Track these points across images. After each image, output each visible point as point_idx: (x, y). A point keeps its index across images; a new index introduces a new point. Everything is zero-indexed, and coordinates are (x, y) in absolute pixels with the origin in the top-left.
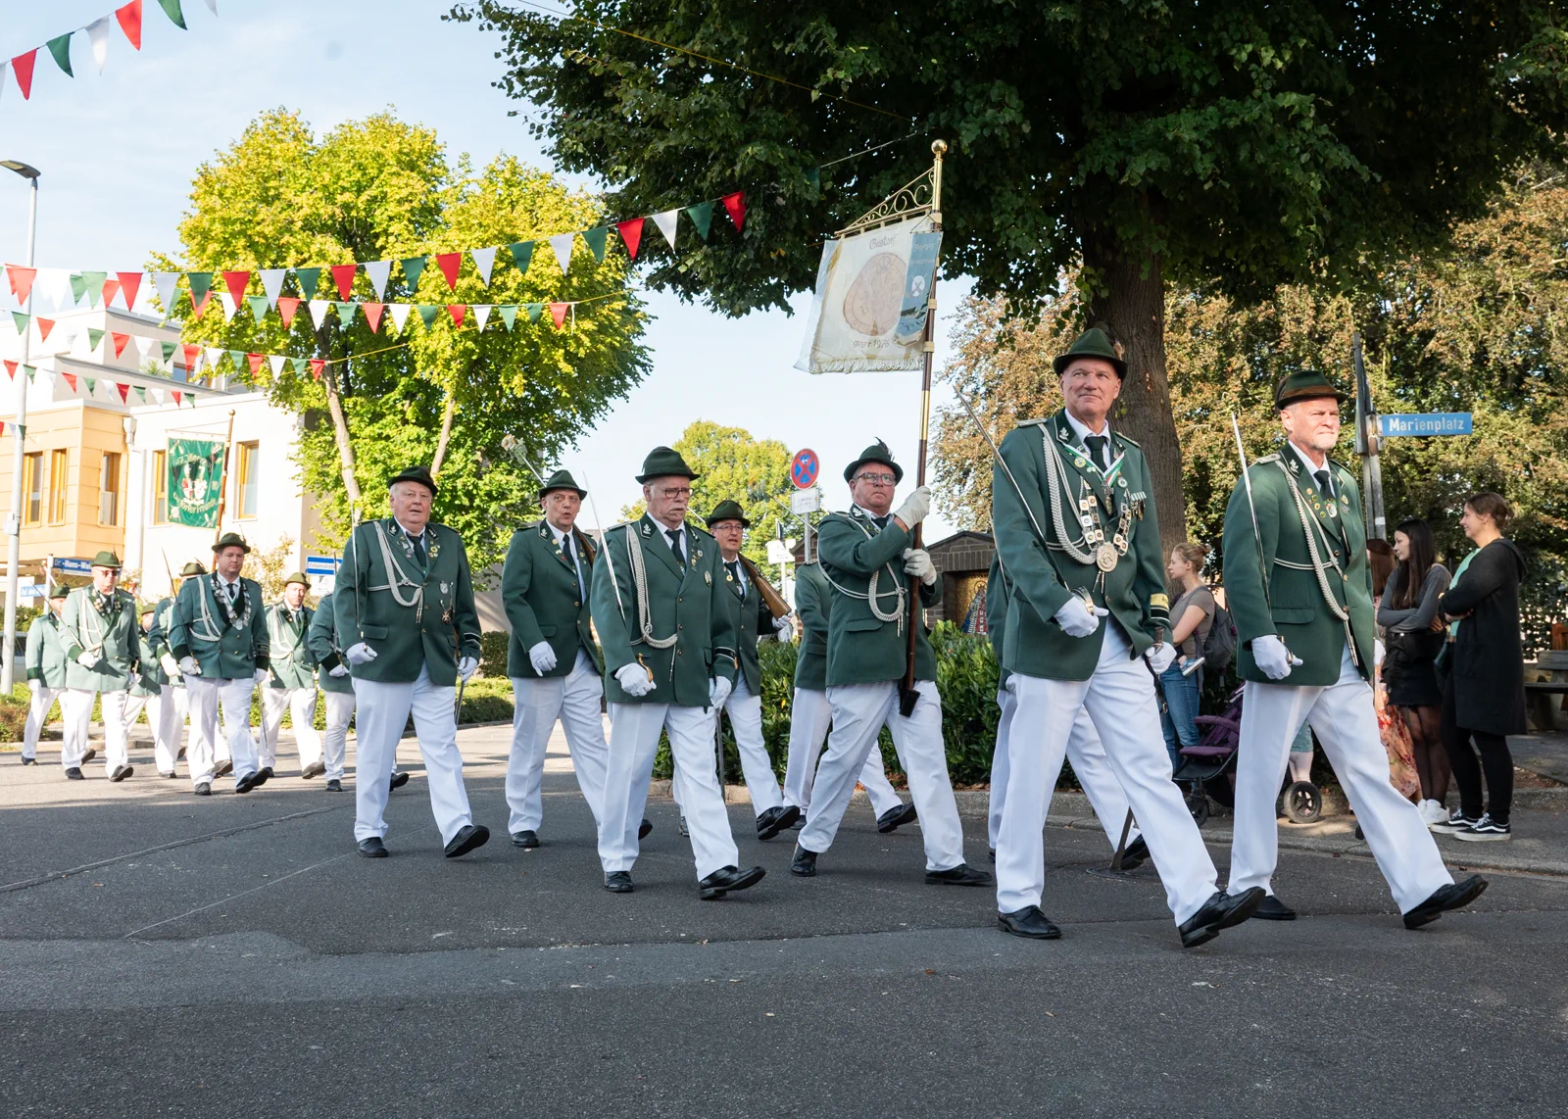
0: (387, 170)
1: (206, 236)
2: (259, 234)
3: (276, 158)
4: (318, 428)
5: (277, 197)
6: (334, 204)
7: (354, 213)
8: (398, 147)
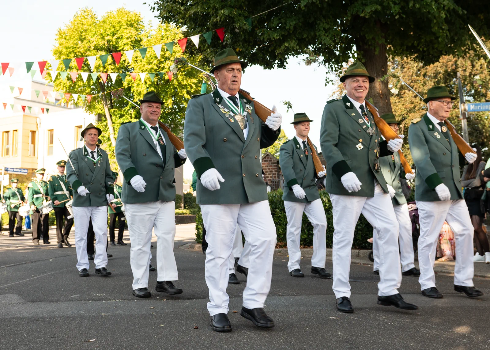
0: (122, 27)
1: (60, 53)
2: (78, 52)
3: (85, 25)
4: (101, 120)
5: (85, 38)
6: (104, 40)
7: (111, 43)
8: (126, 19)
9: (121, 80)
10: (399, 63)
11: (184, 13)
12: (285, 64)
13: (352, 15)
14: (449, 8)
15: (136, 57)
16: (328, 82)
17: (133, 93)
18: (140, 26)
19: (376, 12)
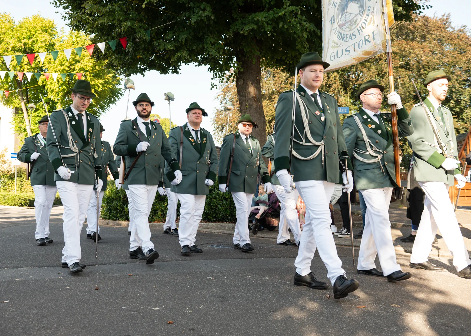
0: (37, 32)
3: (3, 28)
4: (18, 113)
5: (3, 41)
6: (21, 43)
7: (27, 46)
8: (41, 25)
9: (36, 79)
10: (271, 73)
11: (92, 23)
12: (178, 70)
13: (233, 31)
14: (310, 30)
15: (50, 59)
16: (213, 87)
17: (46, 91)
18: (53, 32)
19: (253, 30)
